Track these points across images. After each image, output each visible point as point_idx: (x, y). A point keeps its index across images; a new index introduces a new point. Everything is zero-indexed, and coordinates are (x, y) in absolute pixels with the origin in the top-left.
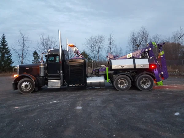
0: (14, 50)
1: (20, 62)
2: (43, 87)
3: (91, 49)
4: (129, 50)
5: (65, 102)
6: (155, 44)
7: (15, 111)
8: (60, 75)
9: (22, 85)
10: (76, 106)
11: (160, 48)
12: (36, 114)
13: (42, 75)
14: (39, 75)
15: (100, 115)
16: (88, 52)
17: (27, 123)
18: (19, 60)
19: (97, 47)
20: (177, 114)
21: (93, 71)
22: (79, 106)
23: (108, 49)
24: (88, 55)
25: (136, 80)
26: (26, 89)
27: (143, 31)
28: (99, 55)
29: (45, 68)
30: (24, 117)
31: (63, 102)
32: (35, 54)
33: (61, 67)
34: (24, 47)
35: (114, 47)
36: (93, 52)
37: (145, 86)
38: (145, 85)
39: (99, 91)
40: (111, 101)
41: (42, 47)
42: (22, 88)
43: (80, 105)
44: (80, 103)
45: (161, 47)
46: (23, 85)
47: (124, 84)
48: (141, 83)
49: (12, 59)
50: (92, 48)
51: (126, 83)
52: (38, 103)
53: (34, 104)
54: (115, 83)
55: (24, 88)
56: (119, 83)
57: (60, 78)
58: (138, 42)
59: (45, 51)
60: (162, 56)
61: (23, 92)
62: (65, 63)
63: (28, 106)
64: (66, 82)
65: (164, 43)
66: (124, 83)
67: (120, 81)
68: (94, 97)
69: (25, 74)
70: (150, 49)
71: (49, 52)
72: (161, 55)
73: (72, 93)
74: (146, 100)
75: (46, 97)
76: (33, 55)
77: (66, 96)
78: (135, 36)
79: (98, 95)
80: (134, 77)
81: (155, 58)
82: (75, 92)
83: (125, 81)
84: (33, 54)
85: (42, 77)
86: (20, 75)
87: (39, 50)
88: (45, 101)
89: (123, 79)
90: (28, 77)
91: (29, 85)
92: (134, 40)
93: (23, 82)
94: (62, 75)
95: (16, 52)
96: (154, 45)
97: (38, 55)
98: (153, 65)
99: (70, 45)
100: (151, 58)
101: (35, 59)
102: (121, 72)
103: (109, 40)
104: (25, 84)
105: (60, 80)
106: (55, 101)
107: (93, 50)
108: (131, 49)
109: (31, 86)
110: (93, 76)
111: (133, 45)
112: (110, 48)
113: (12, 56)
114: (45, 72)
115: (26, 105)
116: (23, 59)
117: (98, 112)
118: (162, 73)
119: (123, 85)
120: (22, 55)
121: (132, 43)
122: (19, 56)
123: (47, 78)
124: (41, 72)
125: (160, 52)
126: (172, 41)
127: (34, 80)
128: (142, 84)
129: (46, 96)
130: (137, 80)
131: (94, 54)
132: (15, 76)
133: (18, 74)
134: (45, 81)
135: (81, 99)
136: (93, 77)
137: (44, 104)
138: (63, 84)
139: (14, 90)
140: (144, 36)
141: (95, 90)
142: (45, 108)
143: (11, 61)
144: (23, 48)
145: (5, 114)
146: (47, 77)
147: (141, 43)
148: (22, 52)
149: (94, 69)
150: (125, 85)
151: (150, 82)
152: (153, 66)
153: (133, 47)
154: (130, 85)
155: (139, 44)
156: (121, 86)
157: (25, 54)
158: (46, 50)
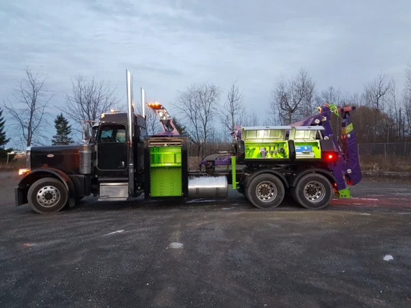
0: (11, 111)
1: (23, 139)
2: (85, 198)
3: (190, 114)
4: (271, 119)
5: (143, 232)
6: (335, 110)
7: (30, 253)
8: (128, 171)
9: (39, 194)
10: (170, 242)
11: (345, 118)
12: (80, 259)
13: (86, 170)
14: (78, 171)
15: (228, 261)
16: (184, 121)
17: (63, 281)
18: (22, 136)
19: (204, 111)
20: (388, 258)
21: (202, 163)
22: (175, 241)
23: (227, 117)
24: (183, 127)
25: (294, 186)
26: (47, 202)
27: (303, 80)
28: (207, 129)
29: (93, 156)
30: (53, 265)
31: (139, 232)
32: (61, 123)
33: (131, 154)
34: (34, 105)
35: (241, 111)
36: (194, 121)
37: (313, 199)
38: (314, 196)
39: (215, 208)
40: (246, 229)
41: (77, 107)
42: (38, 200)
43: (177, 239)
44: (178, 233)
45: (347, 116)
46: (41, 193)
47: (269, 194)
48: (305, 191)
49: (4, 133)
50: (193, 112)
51: (273, 191)
52: (81, 234)
53: (71, 236)
54: (249, 191)
55: (43, 201)
56: (259, 190)
57: (127, 179)
58: (291, 103)
59: (83, 116)
60: (349, 136)
61: (39, 210)
62: (139, 144)
63: (58, 241)
64: (139, 188)
65: (354, 108)
66: (270, 191)
67: (260, 187)
68: (206, 222)
69: (45, 169)
70: (325, 119)
71: (101, 119)
72: (347, 132)
73: (155, 211)
74: (320, 229)
75: (96, 222)
76: (55, 124)
77: (144, 220)
78: (286, 90)
79: (213, 217)
80: (290, 179)
81: (334, 138)
82: (162, 211)
83: (271, 186)
84: (56, 122)
85: (85, 174)
86: (34, 171)
87: (70, 112)
88: (97, 231)
89: (267, 183)
90: (53, 176)
91: (54, 193)
92: (284, 98)
93: (41, 187)
94: (131, 171)
95: (16, 117)
96: (333, 110)
97: (68, 125)
98: (330, 153)
99: (153, 104)
100: (326, 138)
101: (59, 133)
102: (262, 168)
103: (230, 97)
104: (45, 190)
105: (127, 183)
106: (119, 231)
107: (193, 117)
108: (277, 117)
109: (58, 196)
110: (202, 175)
111: (280, 109)
112: (232, 114)
113: (5, 124)
114: (92, 164)
115: (54, 239)
116: (30, 132)
117: (221, 253)
118: (349, 171)
119: (266, 196)
120: (30, 123)
121: (279, 105)
122: (23, 127)
123: (97, 178)
124: (82, 164)
125: (344, 125)
126: (364, 103)
127: (68, 183)
128: (307, 195)
129: (97, 220)
130: (296, 185)
131: (196, 127)
132: (21, 172)
133: (28, 168)
134: (93, 185)
135: (179, 226)
136: (201, 178)
137: (93, 237)
138: (133, 193)
139: (19, 205)
140: (305, 91)
141: (207, 207)
142: (100, 247)
143: (4, 138)
144: (32, 109)
145: (6, 260)
146: (96, 176)
147: (298, 106)
148: (30, 117)
149: (205, 160)
150: (271, 196)
151: (324, 189)
152: (330, 157)
153: (280, 114)
154: (281, 195)
155: (293, 108)
156: (262, 198)
157: (35, 122)
158: (85, 114)
